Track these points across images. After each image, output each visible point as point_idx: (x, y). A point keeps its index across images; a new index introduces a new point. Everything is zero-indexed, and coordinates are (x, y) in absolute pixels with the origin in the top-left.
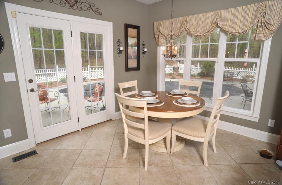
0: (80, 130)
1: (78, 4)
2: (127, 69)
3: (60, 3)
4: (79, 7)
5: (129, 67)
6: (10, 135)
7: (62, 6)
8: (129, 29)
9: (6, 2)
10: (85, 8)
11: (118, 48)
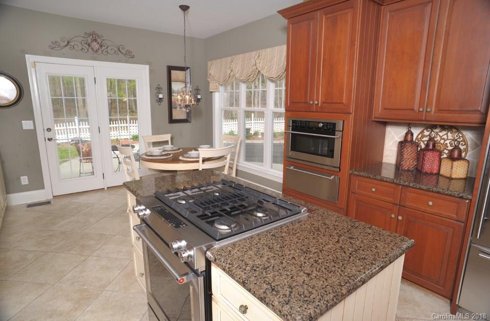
0: (106, 189)
1: (103, 48)
2: (172, 121)
3: (82, 49)
4: (104, 52)
5: (174, 118)
6: (27, 183)
7: (85, 51)
8: (172, 71)
9: (27, 54)
10: (113, 52)
11: (157, 95)
